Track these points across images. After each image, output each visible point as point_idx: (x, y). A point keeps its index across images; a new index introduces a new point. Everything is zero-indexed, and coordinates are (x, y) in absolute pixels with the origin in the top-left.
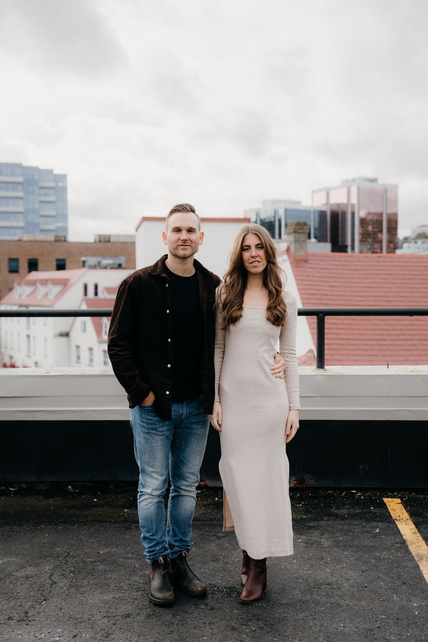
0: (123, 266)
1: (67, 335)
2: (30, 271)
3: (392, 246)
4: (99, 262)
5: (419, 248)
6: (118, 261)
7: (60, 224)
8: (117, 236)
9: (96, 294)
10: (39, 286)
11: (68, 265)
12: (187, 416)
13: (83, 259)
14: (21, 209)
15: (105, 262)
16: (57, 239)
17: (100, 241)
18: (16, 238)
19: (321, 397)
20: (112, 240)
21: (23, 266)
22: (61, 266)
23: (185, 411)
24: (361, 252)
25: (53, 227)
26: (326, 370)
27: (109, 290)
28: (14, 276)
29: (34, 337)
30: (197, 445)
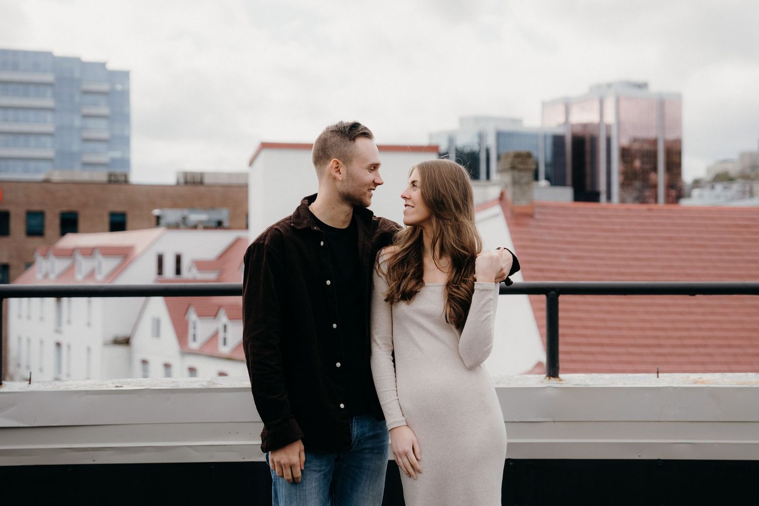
0: (226, 224)
1: (126, 342)
2: (63, 233)
3: (673, 193)
4: (184, 219)
5: (718, 197)
6: (216, 216)
7: (117, 154)
8: (215, 174)
9: (178, 271)
10: (79, 258)
11: (130, 222)
12: (357, 440)
13: (156, 212)
14: (49, 128)
15: (195, 217)
16: (113, 178)
17: (186, 183)
18: (41, 177)
19: (554, 422)
20: (207, 180)
21: (52, 223)
22: (118, 224)
23: (354, 431)
24: (623, 201)
25: (104, 158)
26: (561, 380)
27: (201, 265)
28: (35, 241)
29: (69, 347)
30: (371, 487)
